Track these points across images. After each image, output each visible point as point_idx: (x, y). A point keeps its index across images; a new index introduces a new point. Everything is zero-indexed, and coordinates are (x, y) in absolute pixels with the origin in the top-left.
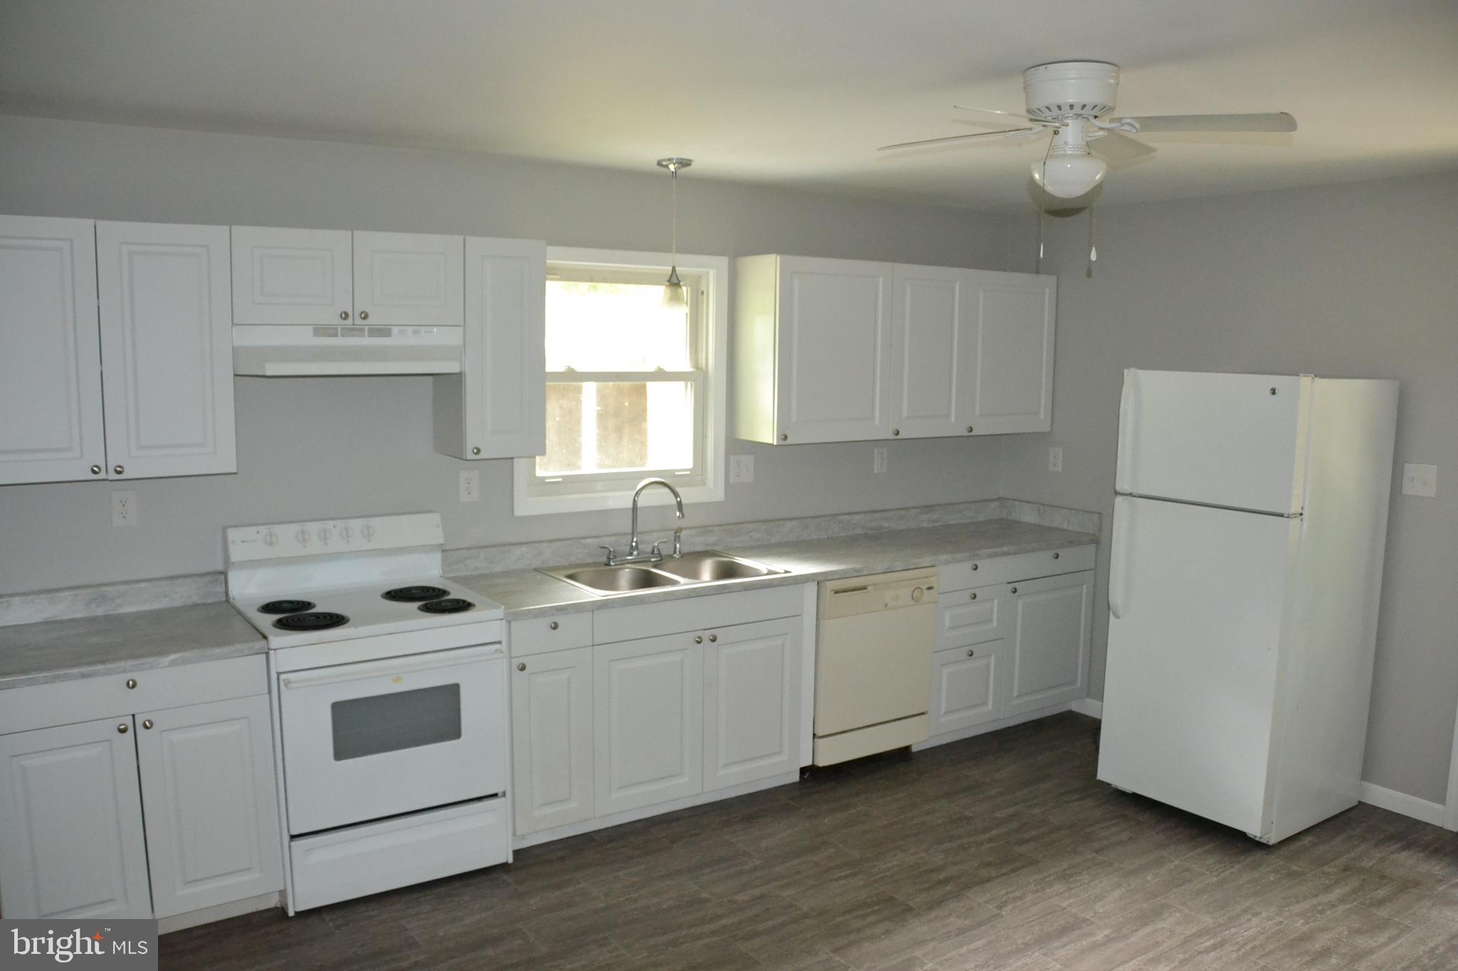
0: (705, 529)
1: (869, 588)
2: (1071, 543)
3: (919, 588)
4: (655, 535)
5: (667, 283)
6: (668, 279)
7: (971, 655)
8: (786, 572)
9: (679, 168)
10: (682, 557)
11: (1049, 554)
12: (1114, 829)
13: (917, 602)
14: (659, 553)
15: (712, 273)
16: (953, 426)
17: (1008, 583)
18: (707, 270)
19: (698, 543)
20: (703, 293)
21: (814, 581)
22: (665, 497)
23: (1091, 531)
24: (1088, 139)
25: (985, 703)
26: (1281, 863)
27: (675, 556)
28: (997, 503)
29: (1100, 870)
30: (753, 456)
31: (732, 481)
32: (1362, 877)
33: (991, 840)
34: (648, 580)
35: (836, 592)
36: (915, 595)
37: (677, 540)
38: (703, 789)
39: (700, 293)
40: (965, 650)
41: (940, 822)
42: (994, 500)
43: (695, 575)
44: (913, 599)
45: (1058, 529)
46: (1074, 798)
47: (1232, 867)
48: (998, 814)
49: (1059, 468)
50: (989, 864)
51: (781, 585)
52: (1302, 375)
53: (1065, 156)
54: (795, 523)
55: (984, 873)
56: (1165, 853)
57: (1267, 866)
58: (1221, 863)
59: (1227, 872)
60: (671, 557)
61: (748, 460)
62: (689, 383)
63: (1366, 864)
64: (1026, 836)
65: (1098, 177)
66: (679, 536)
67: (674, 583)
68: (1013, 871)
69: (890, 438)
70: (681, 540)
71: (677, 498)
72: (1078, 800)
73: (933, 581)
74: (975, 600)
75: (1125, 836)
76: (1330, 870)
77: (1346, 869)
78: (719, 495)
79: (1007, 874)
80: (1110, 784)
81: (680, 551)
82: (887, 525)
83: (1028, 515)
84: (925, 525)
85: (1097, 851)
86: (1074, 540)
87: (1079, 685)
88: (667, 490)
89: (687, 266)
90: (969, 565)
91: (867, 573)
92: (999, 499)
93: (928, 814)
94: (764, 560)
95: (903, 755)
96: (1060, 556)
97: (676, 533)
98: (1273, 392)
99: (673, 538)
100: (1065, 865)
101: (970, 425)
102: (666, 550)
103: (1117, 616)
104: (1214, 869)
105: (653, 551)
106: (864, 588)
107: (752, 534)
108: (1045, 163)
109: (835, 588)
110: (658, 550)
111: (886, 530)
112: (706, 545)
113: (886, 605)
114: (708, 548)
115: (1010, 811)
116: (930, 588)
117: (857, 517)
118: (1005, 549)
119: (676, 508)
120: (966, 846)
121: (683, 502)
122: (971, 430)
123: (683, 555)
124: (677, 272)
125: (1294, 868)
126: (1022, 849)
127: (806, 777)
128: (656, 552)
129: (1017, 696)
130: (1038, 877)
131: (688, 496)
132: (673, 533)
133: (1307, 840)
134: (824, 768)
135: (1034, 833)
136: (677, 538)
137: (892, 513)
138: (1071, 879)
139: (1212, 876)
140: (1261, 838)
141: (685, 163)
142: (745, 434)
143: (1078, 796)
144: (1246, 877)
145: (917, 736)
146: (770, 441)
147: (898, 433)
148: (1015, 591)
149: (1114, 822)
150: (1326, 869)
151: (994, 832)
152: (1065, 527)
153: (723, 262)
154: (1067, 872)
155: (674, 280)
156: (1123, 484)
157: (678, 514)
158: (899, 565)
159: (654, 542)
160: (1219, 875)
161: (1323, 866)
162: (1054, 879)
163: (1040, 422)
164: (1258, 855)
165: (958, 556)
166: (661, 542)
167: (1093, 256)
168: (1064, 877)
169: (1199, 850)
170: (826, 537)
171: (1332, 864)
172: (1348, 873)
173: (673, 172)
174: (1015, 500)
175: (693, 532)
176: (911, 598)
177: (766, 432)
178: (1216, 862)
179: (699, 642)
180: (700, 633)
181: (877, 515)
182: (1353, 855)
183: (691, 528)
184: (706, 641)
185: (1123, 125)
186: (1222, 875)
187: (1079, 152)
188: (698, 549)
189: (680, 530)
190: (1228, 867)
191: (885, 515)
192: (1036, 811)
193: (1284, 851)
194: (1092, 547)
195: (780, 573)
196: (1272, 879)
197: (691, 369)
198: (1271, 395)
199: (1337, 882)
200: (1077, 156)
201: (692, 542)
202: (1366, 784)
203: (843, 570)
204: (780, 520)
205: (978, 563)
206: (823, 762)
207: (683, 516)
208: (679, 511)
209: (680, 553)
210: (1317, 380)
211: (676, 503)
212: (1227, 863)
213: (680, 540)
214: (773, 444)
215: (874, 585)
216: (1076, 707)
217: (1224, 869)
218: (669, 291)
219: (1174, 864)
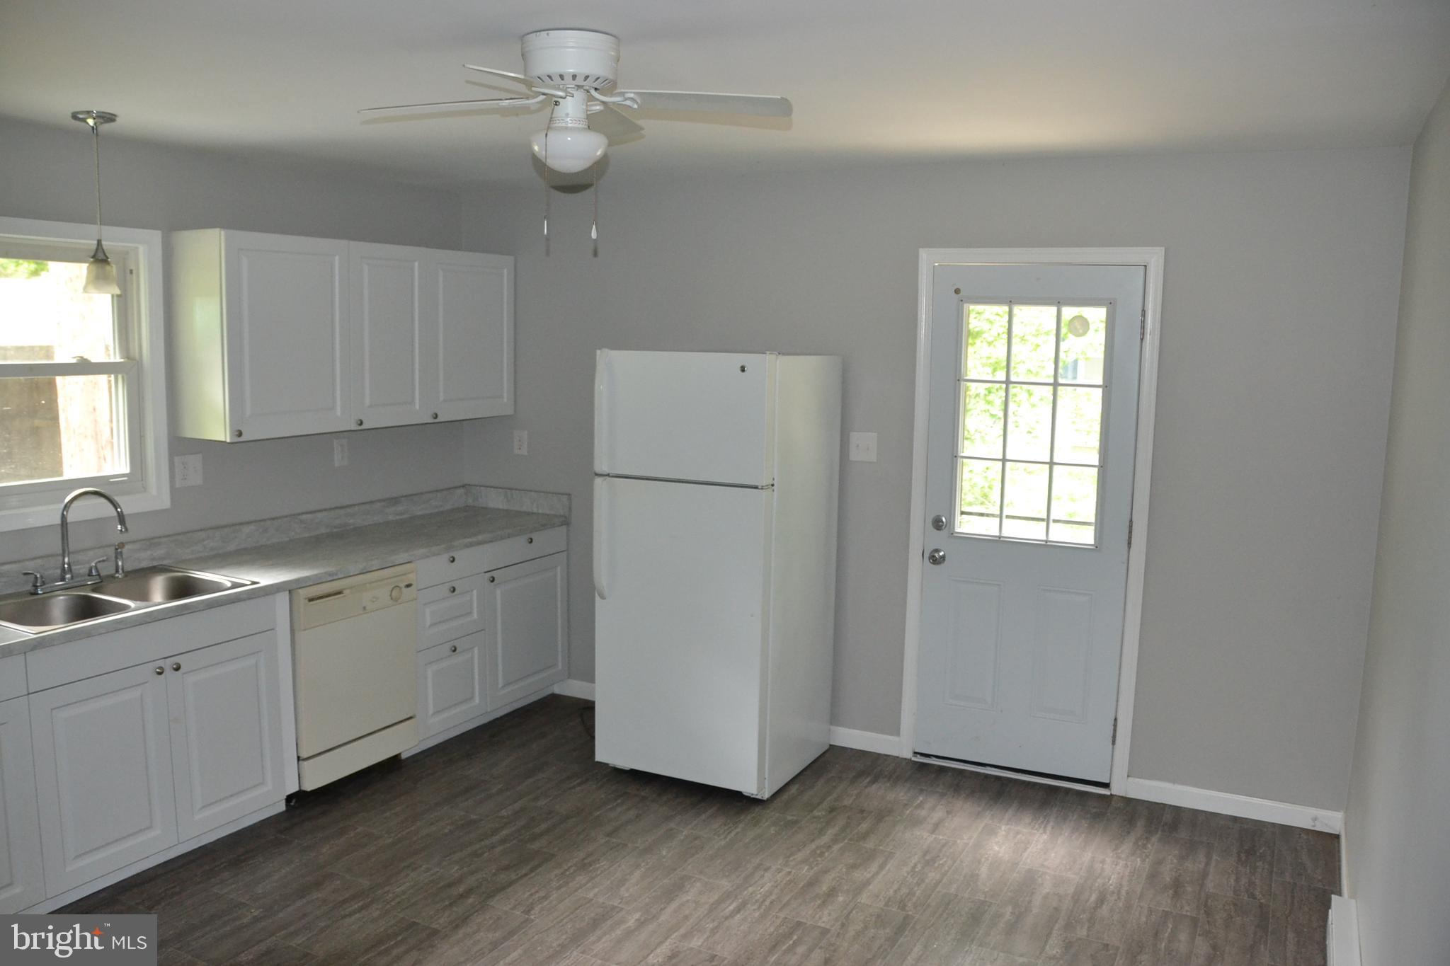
0: (151, 542)
1: (344, 592)
2: (544, 526)
3: (397, 586)
4: (91, 553)
5: (92, 260)
6: (92, 254)
7: (455, 651)
8: (254, 583)
9: (102, 123)
10: (126, 576)
11: (522, 540)
12: (619, 809)
13: (396, 601)
14: (99, 575)
15: (142, 250)
16: (418, 412)
17: (485, 572)
18: (136, 245)
19: (143, 559)
20: (131, 272)
21: (284, 590)
22: (102, 509)
23: (562, 513)
24: (589, 113)
25: (472, 698)
26: (777, 815)
27: (117, 575)
28: (461, 491)
29: (617, 853)
30: (200, 455)
31: (177, 486)
32: (847, 815)
33: (503, 841)
34: (87, 608)
35: (311, 600)
36: (393, 594)
37: (119, 557)
38: (178, 841)
39: (128, 272)
40: (448, 647)
41: (446, 831)
42: (459, 487)
43: (143, 596)
44: (392, 599)
45: (529, 514)
46: (575, 783)
47: (736, 828)
48: (504, 813)
49: (524, 452)
50: (507, 868)
51: (250, 599)
52: (768, 352)
53: (567, 128)
54: (252, 527)
55: (503, 877)
56: (672, 825)
57: (767, 821)
58: (725, 825)
59: (733, 834)
60: (112, 577)
61: (195, 461)
62: (120, 377)
63: (847, 802)
64: (537, 830)
65: (599, 153)
66: (121, 552)
67: (124, 608)
68: (532, 870)
69: (353, 429)
70: (124, 556)
71: (116, 509)
72: (579, 784)
73: (411, 578)
74: (455, 593)
75: (632, 813)
76: (820, 814)
77: (832, 810)
78: (165, 502)
79: (526, 875)
80: (607, 764)
81: (123, 569)
82: (351, 521)
83: (495, 501)
84: (391, 518)
85: (609, 835)
86: (547, 522)
87: (560, 667)
88: (103, 500)
89: (115, 239)
90: (446, 557)
91: (343, 576)
92: (463, 486)
93: (432, 824)
94: (223, 572)
95: (392, 765)
96: (534, 541)
97: (117, 549)
98: (743, 369)
99: (114, 555)
100: (582, 855)
101: (436, 411)
102: (107, 570)
103: (603, 597)
104: (721, 832)
105: (91, 571)
106: (340, 593)
107: (206, 542)
108: (546, 135)
109: (309, 596)
110: (97, 570)
111: (352, 527)
112: (153, 559)
113: (364, 608)
114: (155, 563)
115: (517, 806)
116: (408, 586)
117: (319, 515)
118: (480, 538)
119: (117, 520)
120: (480, 851)
121: (125, 513)
122: (436, 416)
123: (127, 574)
124: (104, 247)
125: (789, 818)
126: (536, 846)
127: (292, 804)
128: (94, 573)
129: (503, 687)
130: (557, 872)
131: (129, 505)
132: (113, 548)
133: (794, 789)
134: (313, 792)
135: (544, 826)
136: (118, 555)
137: (357, 508)
138: (591, 868)
139: (721, 840)
140: (757, 795)
141: (108, 118)
142: (191, 432)
143: (578, 781)
144: (751, 834)
145: (404, 743)
146: (223, 439)
147: (361, 423)
148: (493, 580)
149: (619, 801)
150: (816, 813)
151: (505, 832)
152: (535, 510)
153: (156, 236)
154: (586, 861)
155: (101, 256)
156: (601, 465)
157: (119, 527)
158: (375, 564)
159: (89, 562)
160: (725, 838)
161: (812, 811)
162: (575, 871)
163: (504, 405)
164: (757, 810)
165: (434, 549)
166: (100, 562)
167: (594, 235)
168: (583, 866)
169: (703, 817)
170: (288, 539)
171: (820, 807)
172: (835, 813)
173: (93, 127)
174: (480, 486)
175: (137, 546)
176: (389, 598)
177: (217, 430)
178: (721, 825)
179: (160, 673)
180: (161, 663)
181: (342, 512)
182: (835, 795)
183: (134, 542)
184: (169, 672)
185: (626, 99)
186: (729, 837)
187: (580, 126)
188: (144, 564)
189: (122, 545)
190: (733, 828)
191: (349, 510)
192: (541, 803)
193: (778, 803)
194: (564, 528)
195: (247, 585)
196: (773, 832)
197: (118, 359)
198: (740, 372)
199: (828, 823)
200: (578, 129)
201: (137, 558)
202: (833, 728)
203: (316, 575)
204: (236, 524)
205: (455, 554)
206: (309, 786)
207: (126, 530)
208: (121, 525)
209: (123, 571)
210: (780, 357)
211: (115, 514)
212: (731, 825)
213: (122, 556)
214: (225, 442)
215: (351, 588)
216: (557, 690)
217: (728, 831)
218: (94, 267)
219: (684, 833)
